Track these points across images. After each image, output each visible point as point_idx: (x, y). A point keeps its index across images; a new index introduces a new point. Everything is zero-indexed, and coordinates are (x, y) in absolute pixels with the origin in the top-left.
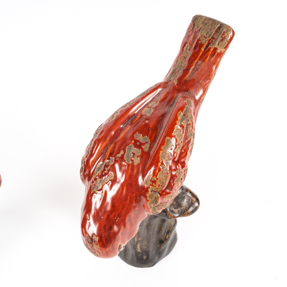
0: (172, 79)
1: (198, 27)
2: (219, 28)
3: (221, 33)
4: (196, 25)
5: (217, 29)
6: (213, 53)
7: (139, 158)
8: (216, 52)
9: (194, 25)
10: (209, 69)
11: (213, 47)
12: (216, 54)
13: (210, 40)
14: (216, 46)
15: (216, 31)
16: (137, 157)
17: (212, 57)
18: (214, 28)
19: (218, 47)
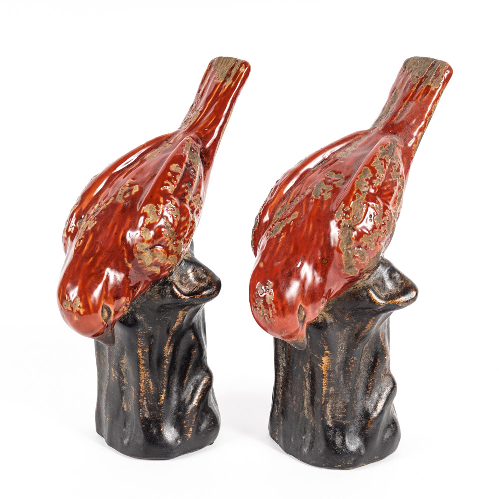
0: (377, 126)
1: (409, 69)
2: (433, 65)
3: (435, 69)
4: (407, 67)
5: (431, 66)
6: (426, 91)
7: (330, 193)
8: (429, 90)
9: (405, 68)
10: (421, 109)
11: (426, 85)
12: (429, 92)
13: (422, 78)
14: (429, 84)
15: (430, 69)
16: (328, 192)
17: (424, 96)
18: (427, 66)
19: (432, 85)
